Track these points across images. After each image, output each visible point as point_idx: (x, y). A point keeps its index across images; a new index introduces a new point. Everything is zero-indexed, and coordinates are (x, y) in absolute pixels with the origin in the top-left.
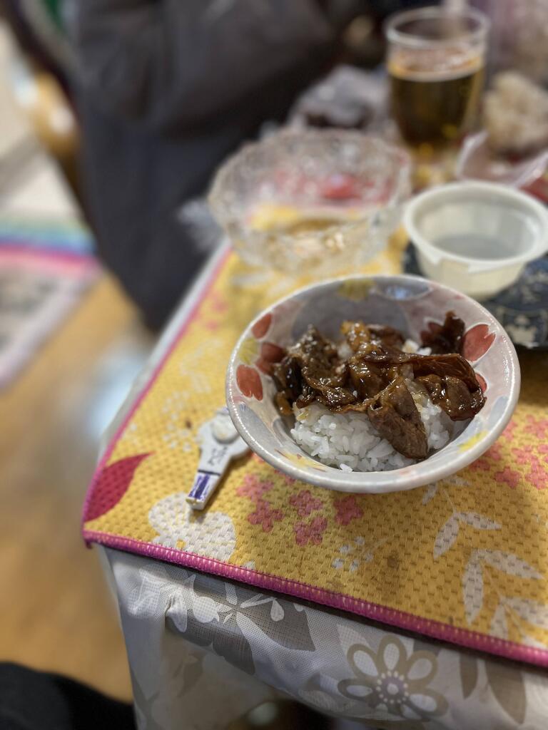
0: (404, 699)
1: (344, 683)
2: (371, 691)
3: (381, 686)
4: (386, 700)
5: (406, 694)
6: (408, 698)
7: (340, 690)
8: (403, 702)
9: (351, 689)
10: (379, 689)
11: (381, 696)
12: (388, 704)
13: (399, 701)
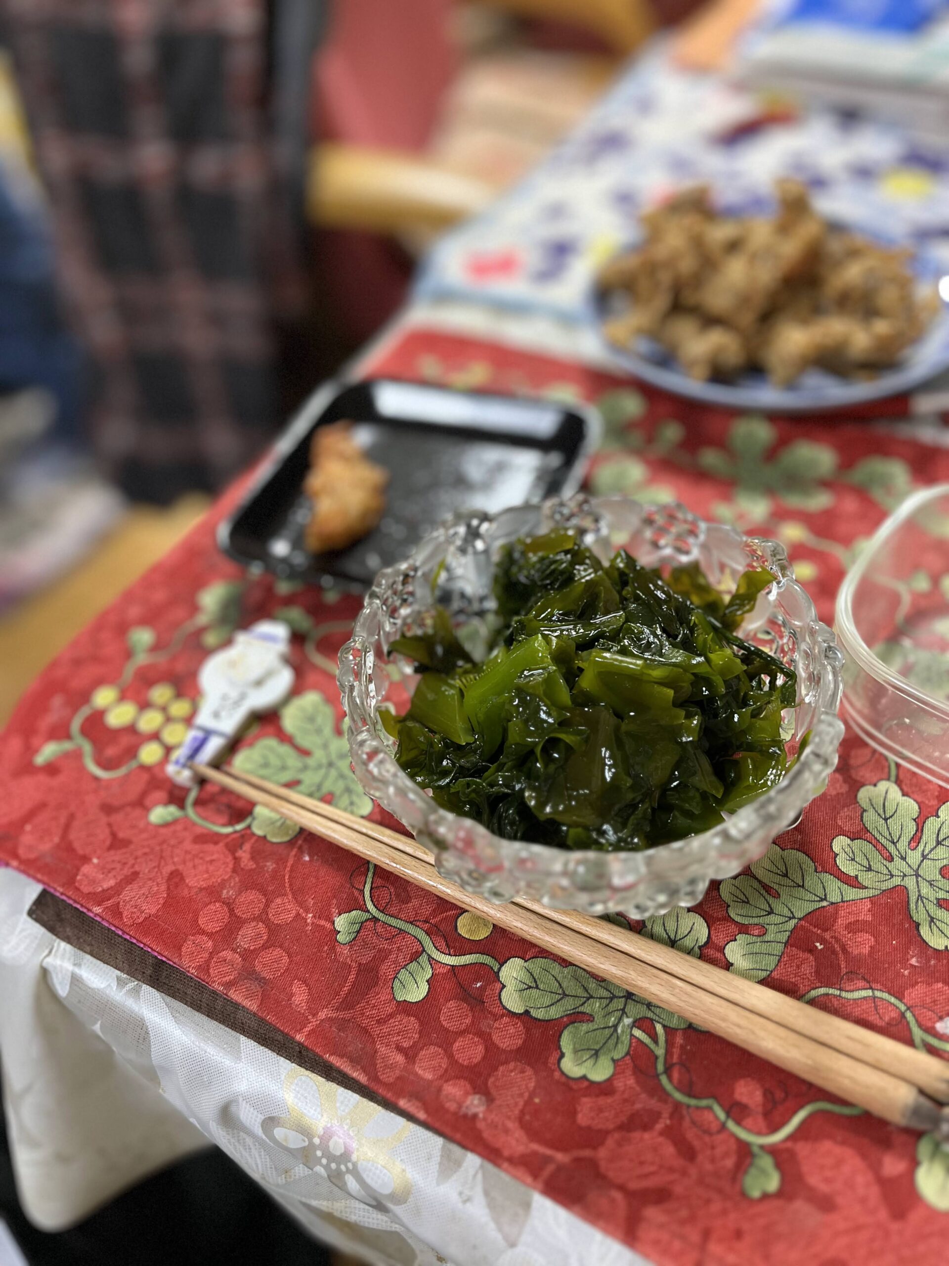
0: (351, 1166)
1: (270, 1123)
2: (307, 1143)
3: (321, 1138)
5: (355, 1160)
6: (355, 1166)
8: (349, 1171)
9: (280, 1133)
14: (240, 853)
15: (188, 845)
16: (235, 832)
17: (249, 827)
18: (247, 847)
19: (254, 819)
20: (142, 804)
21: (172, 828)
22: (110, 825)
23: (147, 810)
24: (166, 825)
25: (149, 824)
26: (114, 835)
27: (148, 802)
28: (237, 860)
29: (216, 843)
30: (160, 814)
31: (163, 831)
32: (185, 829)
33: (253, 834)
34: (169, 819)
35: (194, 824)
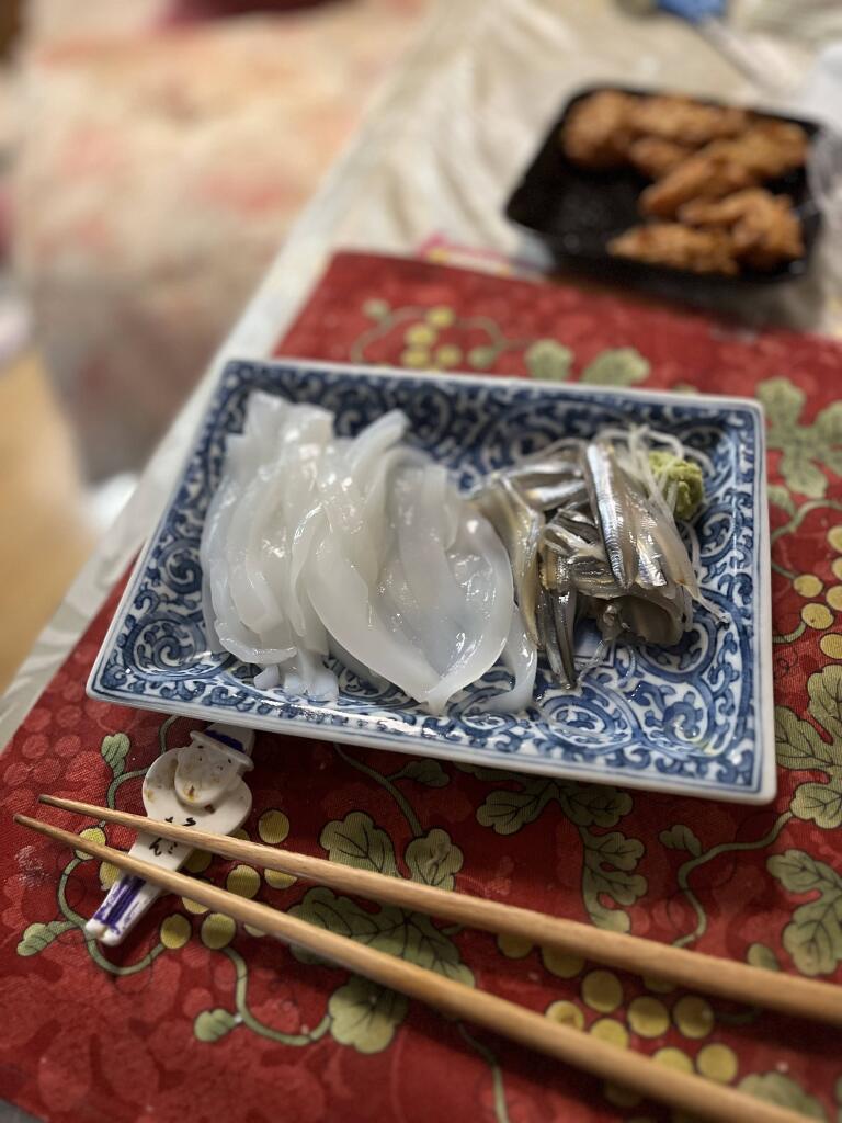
14: (327, 1076)
15: (257, 1070)
16: (313, 1042)
17: (328, 1033)
18: (334, 1065)
19: (332, 1019)
20: (180, 1015)
21: (229, 1047)
22: (150, 1052)
23: (191, 1021)
24: (220, 1041)
25: (198, 1042)
26: (159, 1066)
27: (187, 1009)
28: (326, 1086)
29: (292, 1063)
30: (207, 1025)
31: (219, 1052)
32: (247, 1044)
33: (337, 1045)
34: (222, 1031)
35: (257, 1035)
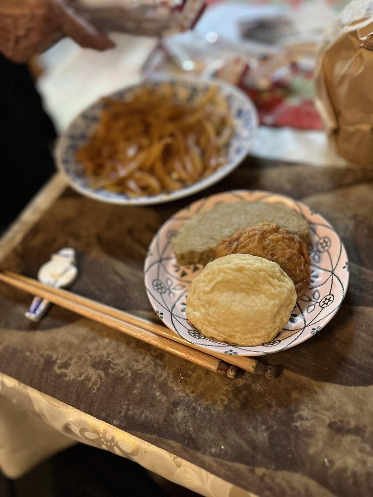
0: (115, 443)
1: (82, 430)
4: (105, 443)
5: (116, 440)
6: (116, 443)
7: (81, 434)
8: (115, 445)
9: (87, 434)
10: (101, 435)
11: (103, 440)
12: (106, 445)
13: (112, 444)
